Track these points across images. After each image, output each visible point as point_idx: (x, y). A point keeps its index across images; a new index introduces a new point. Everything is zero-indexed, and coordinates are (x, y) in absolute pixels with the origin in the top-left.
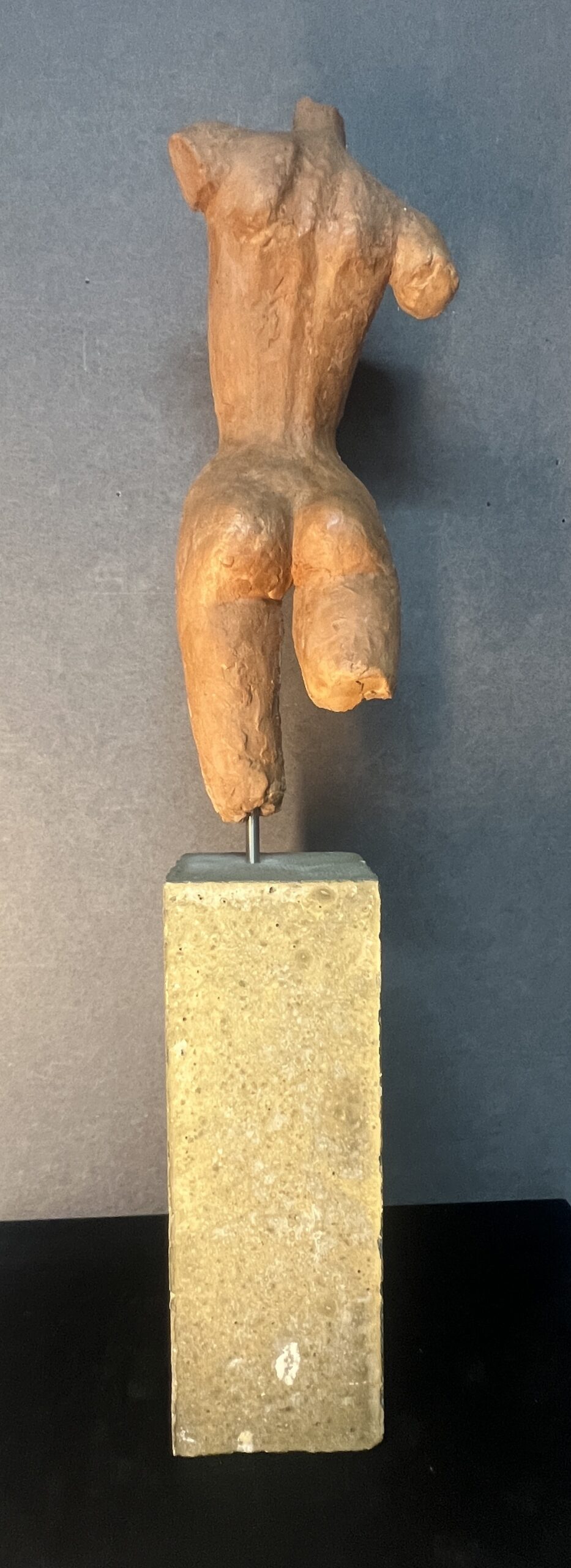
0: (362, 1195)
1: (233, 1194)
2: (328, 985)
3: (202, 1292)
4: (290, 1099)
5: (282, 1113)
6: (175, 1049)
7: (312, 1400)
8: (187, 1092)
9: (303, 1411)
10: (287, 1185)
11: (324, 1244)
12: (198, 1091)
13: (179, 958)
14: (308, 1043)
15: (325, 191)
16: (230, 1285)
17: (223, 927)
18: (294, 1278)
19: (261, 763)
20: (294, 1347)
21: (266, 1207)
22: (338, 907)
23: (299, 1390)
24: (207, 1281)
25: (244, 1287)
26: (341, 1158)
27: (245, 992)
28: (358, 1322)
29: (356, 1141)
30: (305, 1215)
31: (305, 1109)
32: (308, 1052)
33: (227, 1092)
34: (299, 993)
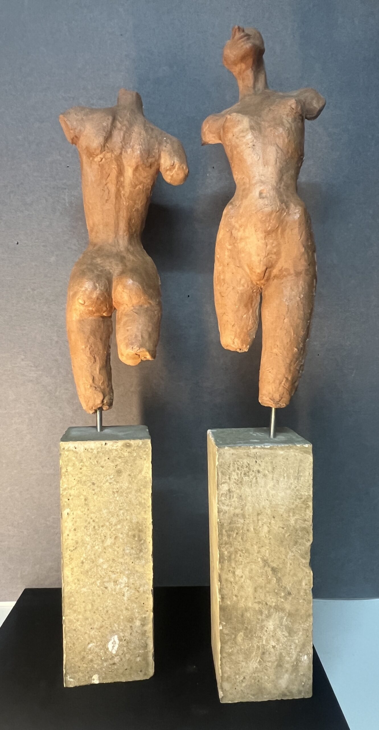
0: (145, 571)
1: (90, 573)
2: (130, 483)
3: (77, 616)
4: (114, 532)
5: (111, 538)
6: (65, 512)
7: (124, 659)
8: (70, 531)
9: (120, 664)
10: (113, 568)
11: (128, 592)
12: (75, 530)
13: (67, 473)
14: (121, 508)
15: (126, 136)
16: (89, 612)
17: (85, 460)
18: (116, 608)
19: (100, 388)
20: (116, 638)
21: (104, 578)
22: (134, 450)
23: (118, 655)
24: (79, 610)
25: (94, 612)
26: (135, 556)
27: (95, 487)
28: (143, 625)
29: (142, 549)
30: (120, 581)
31: (121, 536)
32: (122, 512)
33: (87, 529)
34: (118, 487)
